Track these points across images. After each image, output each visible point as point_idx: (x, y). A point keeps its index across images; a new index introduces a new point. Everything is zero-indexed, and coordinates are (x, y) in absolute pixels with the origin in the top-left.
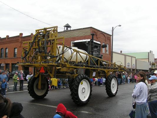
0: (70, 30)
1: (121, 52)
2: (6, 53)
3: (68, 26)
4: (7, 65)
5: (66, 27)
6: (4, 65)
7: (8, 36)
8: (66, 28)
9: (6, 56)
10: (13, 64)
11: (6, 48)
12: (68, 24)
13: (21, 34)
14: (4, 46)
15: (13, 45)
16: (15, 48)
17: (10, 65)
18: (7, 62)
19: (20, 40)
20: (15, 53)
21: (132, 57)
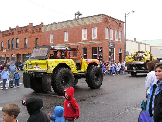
0: (82, 18)
1: (135, 39)
2: (17, 44)
3: (79, 14)
4: (18, 55)
5: (77, 14)
6: (15, 56)
7: (18, 26)
8: (77, 16)
9: (17, 47)
10: (24, 55)
11: (17, 39)
12: (79, 12)
13: (31, 24)
14: (15, 37)
15: (24, 35)
16: (25, 39)
17: (22, 56)
18: (18, 53)
19: (30, 30)
20: (25, 43)
21: (146, 44)
